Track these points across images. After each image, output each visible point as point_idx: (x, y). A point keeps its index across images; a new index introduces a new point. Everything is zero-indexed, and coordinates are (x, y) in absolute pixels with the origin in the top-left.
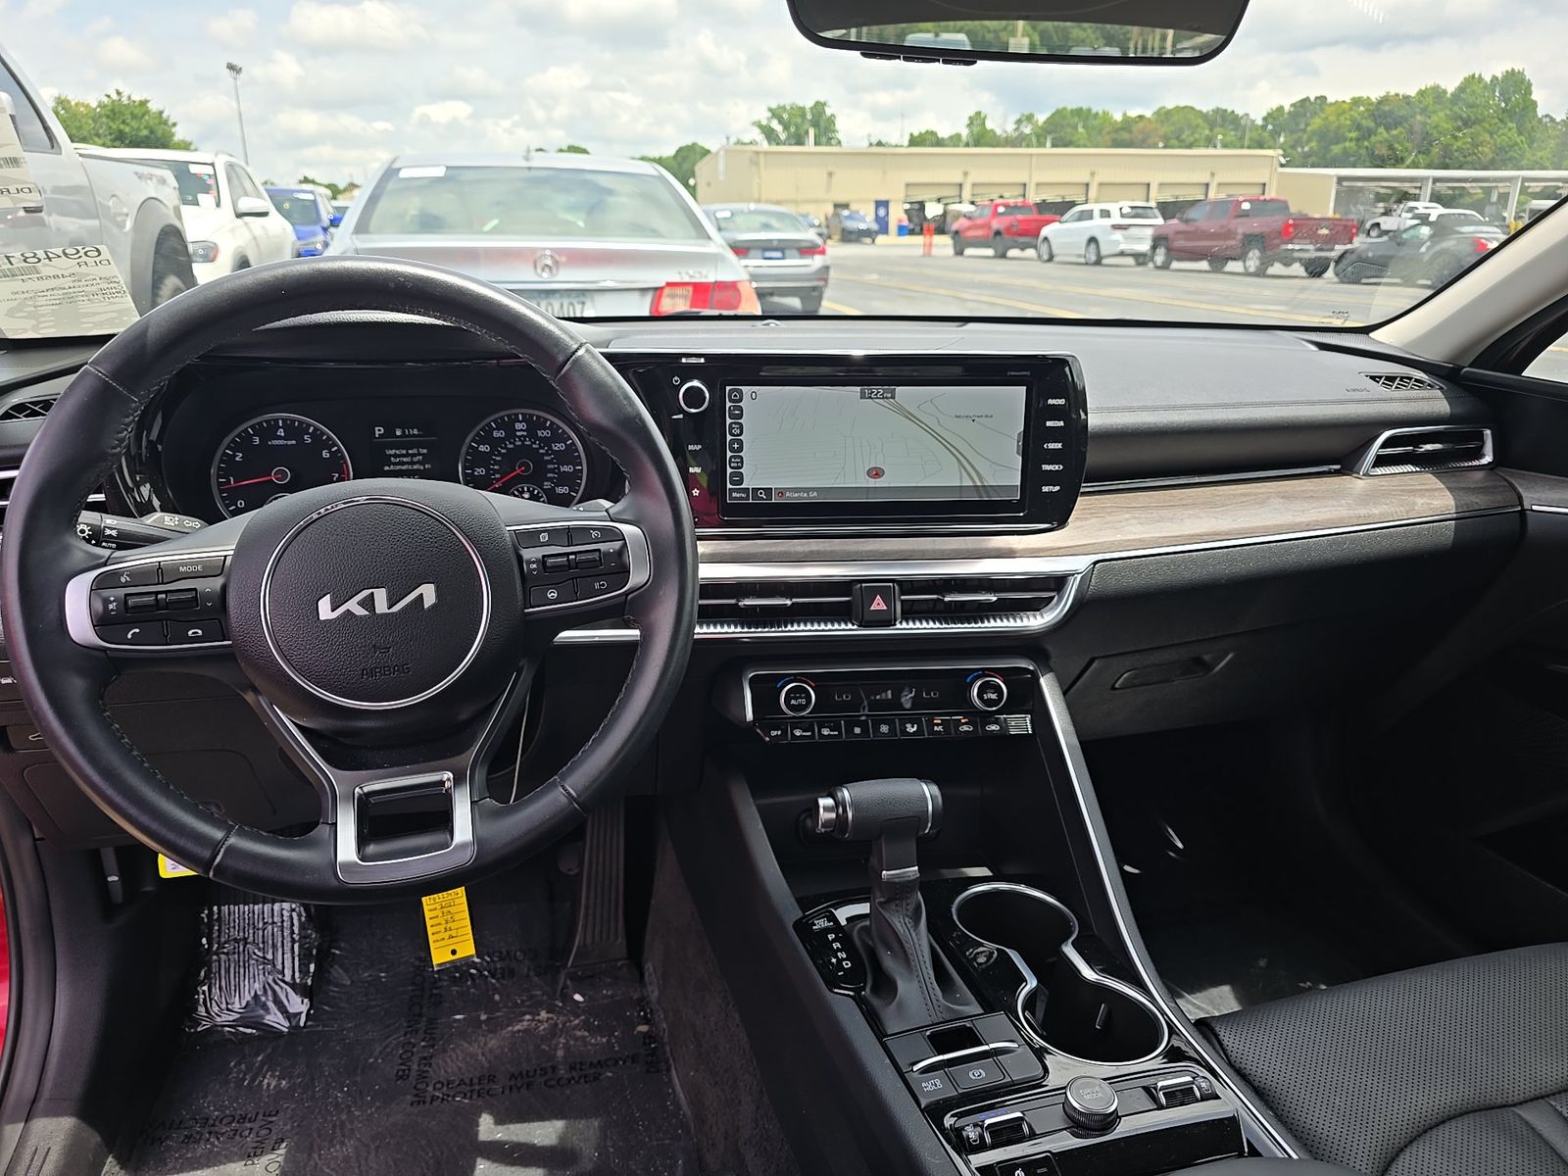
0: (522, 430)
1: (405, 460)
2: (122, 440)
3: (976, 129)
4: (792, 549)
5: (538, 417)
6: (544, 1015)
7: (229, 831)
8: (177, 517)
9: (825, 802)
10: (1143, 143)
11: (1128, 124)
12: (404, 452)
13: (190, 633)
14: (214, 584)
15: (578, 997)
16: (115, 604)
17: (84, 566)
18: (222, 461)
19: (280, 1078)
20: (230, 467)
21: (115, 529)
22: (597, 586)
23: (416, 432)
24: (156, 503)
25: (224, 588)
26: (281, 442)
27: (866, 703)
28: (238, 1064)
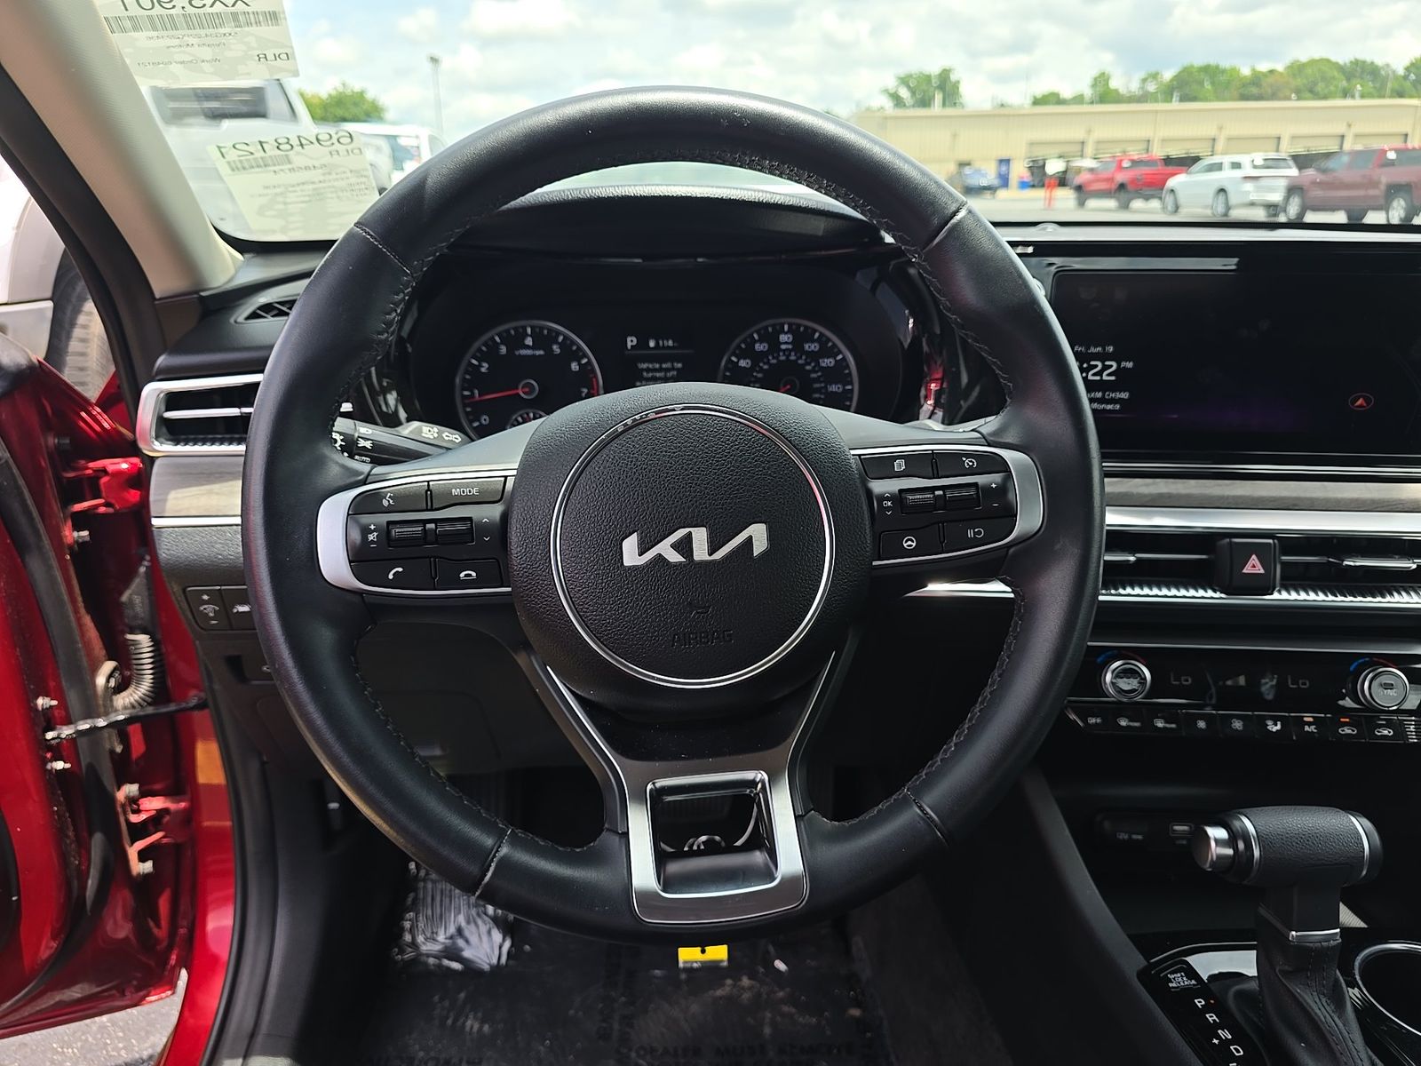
0: (786, 343)
1: (658, 375)
2: (389, 324)
3: (1100, 89)
4: (1135, 491)
5: (806, 328)
6: (746, 981)
7: (500, 836)
8: (436, 429)
9: (1217, 833)
10: (1273, 96)
11: (1257, 79)
12: (657, 366)
13: (462, 575)
14: (492, 513)
15: (780, 965)
16: (376, 534)
17: (341, 483)
18: (467, 372)
19: (483, 1022)
20: (476, 380)
21: (368, 439)
22: (970, 534)
23: (670, 343)
24: (402, 415)
25: (505, 517)
26: (529, 352)
27: (1213, 690)
28: (441, 1000)
